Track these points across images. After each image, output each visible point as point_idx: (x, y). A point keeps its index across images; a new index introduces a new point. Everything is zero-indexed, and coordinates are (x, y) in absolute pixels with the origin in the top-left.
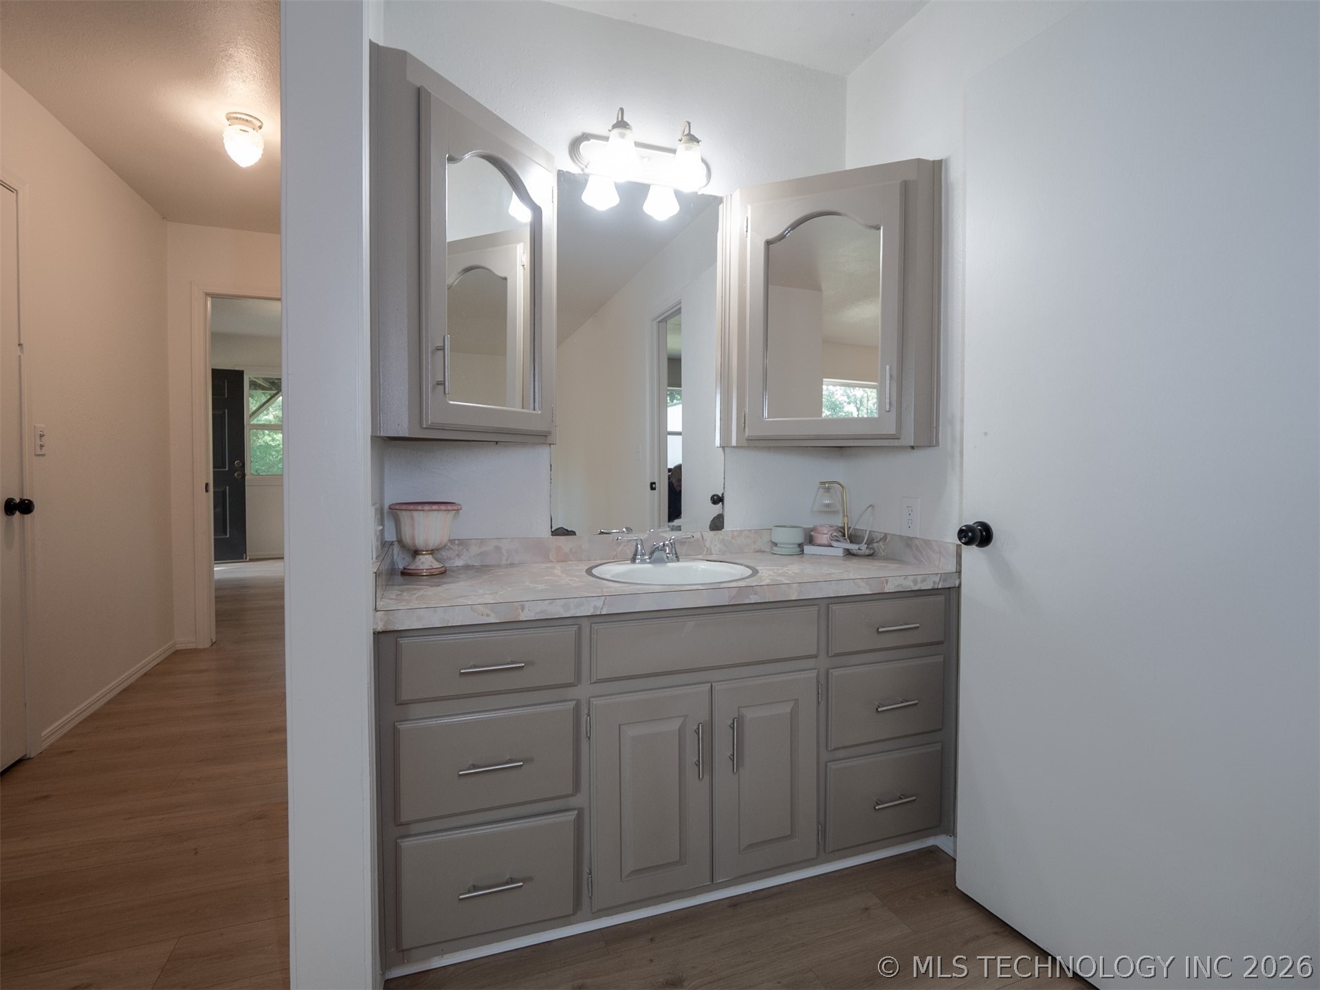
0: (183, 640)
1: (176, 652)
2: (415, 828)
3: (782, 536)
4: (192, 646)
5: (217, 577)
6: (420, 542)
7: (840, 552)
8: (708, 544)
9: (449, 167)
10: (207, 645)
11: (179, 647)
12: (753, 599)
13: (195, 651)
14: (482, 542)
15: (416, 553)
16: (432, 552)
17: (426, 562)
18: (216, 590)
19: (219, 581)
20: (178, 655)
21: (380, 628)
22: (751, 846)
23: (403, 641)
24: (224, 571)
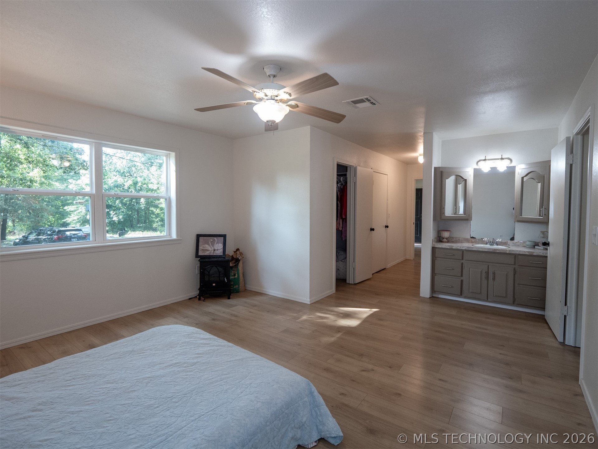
0: (408, 257)
1: (407, 259)
2: (437, 275)
3: (528, 243)
4: (410, 259)
5: (415, 246)
6: (443, 236)
7: (542, 248)
8: (509, 243)
9: (446, 180)
10: (413, 259)
11: (407, 258)
12: (498, 251)
13: (410, 260)
14: (456, 238)
15: (443, 238)
16: (446, 239)
17: (445, 240)
18: (415, 249)
19: (416, 247)
20: (406, 260)
21: (433, 246)
22: (496, 296)
23: (436, 249)
24: (416, 245)
